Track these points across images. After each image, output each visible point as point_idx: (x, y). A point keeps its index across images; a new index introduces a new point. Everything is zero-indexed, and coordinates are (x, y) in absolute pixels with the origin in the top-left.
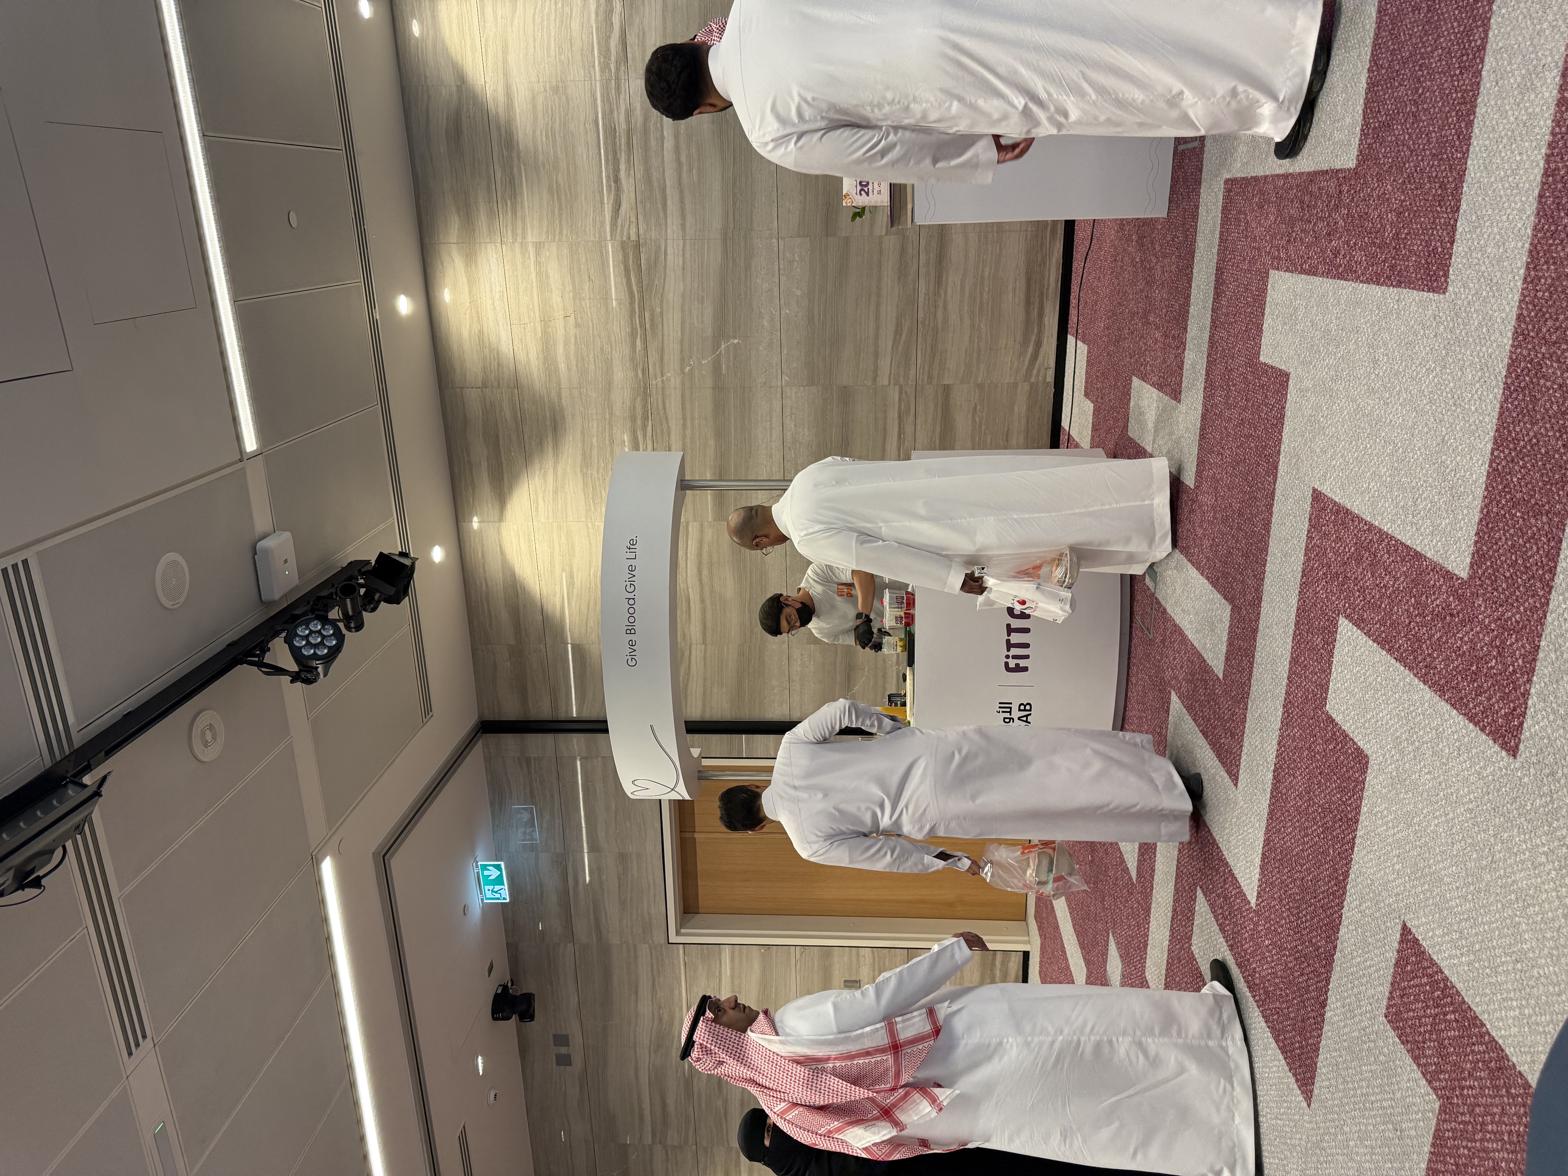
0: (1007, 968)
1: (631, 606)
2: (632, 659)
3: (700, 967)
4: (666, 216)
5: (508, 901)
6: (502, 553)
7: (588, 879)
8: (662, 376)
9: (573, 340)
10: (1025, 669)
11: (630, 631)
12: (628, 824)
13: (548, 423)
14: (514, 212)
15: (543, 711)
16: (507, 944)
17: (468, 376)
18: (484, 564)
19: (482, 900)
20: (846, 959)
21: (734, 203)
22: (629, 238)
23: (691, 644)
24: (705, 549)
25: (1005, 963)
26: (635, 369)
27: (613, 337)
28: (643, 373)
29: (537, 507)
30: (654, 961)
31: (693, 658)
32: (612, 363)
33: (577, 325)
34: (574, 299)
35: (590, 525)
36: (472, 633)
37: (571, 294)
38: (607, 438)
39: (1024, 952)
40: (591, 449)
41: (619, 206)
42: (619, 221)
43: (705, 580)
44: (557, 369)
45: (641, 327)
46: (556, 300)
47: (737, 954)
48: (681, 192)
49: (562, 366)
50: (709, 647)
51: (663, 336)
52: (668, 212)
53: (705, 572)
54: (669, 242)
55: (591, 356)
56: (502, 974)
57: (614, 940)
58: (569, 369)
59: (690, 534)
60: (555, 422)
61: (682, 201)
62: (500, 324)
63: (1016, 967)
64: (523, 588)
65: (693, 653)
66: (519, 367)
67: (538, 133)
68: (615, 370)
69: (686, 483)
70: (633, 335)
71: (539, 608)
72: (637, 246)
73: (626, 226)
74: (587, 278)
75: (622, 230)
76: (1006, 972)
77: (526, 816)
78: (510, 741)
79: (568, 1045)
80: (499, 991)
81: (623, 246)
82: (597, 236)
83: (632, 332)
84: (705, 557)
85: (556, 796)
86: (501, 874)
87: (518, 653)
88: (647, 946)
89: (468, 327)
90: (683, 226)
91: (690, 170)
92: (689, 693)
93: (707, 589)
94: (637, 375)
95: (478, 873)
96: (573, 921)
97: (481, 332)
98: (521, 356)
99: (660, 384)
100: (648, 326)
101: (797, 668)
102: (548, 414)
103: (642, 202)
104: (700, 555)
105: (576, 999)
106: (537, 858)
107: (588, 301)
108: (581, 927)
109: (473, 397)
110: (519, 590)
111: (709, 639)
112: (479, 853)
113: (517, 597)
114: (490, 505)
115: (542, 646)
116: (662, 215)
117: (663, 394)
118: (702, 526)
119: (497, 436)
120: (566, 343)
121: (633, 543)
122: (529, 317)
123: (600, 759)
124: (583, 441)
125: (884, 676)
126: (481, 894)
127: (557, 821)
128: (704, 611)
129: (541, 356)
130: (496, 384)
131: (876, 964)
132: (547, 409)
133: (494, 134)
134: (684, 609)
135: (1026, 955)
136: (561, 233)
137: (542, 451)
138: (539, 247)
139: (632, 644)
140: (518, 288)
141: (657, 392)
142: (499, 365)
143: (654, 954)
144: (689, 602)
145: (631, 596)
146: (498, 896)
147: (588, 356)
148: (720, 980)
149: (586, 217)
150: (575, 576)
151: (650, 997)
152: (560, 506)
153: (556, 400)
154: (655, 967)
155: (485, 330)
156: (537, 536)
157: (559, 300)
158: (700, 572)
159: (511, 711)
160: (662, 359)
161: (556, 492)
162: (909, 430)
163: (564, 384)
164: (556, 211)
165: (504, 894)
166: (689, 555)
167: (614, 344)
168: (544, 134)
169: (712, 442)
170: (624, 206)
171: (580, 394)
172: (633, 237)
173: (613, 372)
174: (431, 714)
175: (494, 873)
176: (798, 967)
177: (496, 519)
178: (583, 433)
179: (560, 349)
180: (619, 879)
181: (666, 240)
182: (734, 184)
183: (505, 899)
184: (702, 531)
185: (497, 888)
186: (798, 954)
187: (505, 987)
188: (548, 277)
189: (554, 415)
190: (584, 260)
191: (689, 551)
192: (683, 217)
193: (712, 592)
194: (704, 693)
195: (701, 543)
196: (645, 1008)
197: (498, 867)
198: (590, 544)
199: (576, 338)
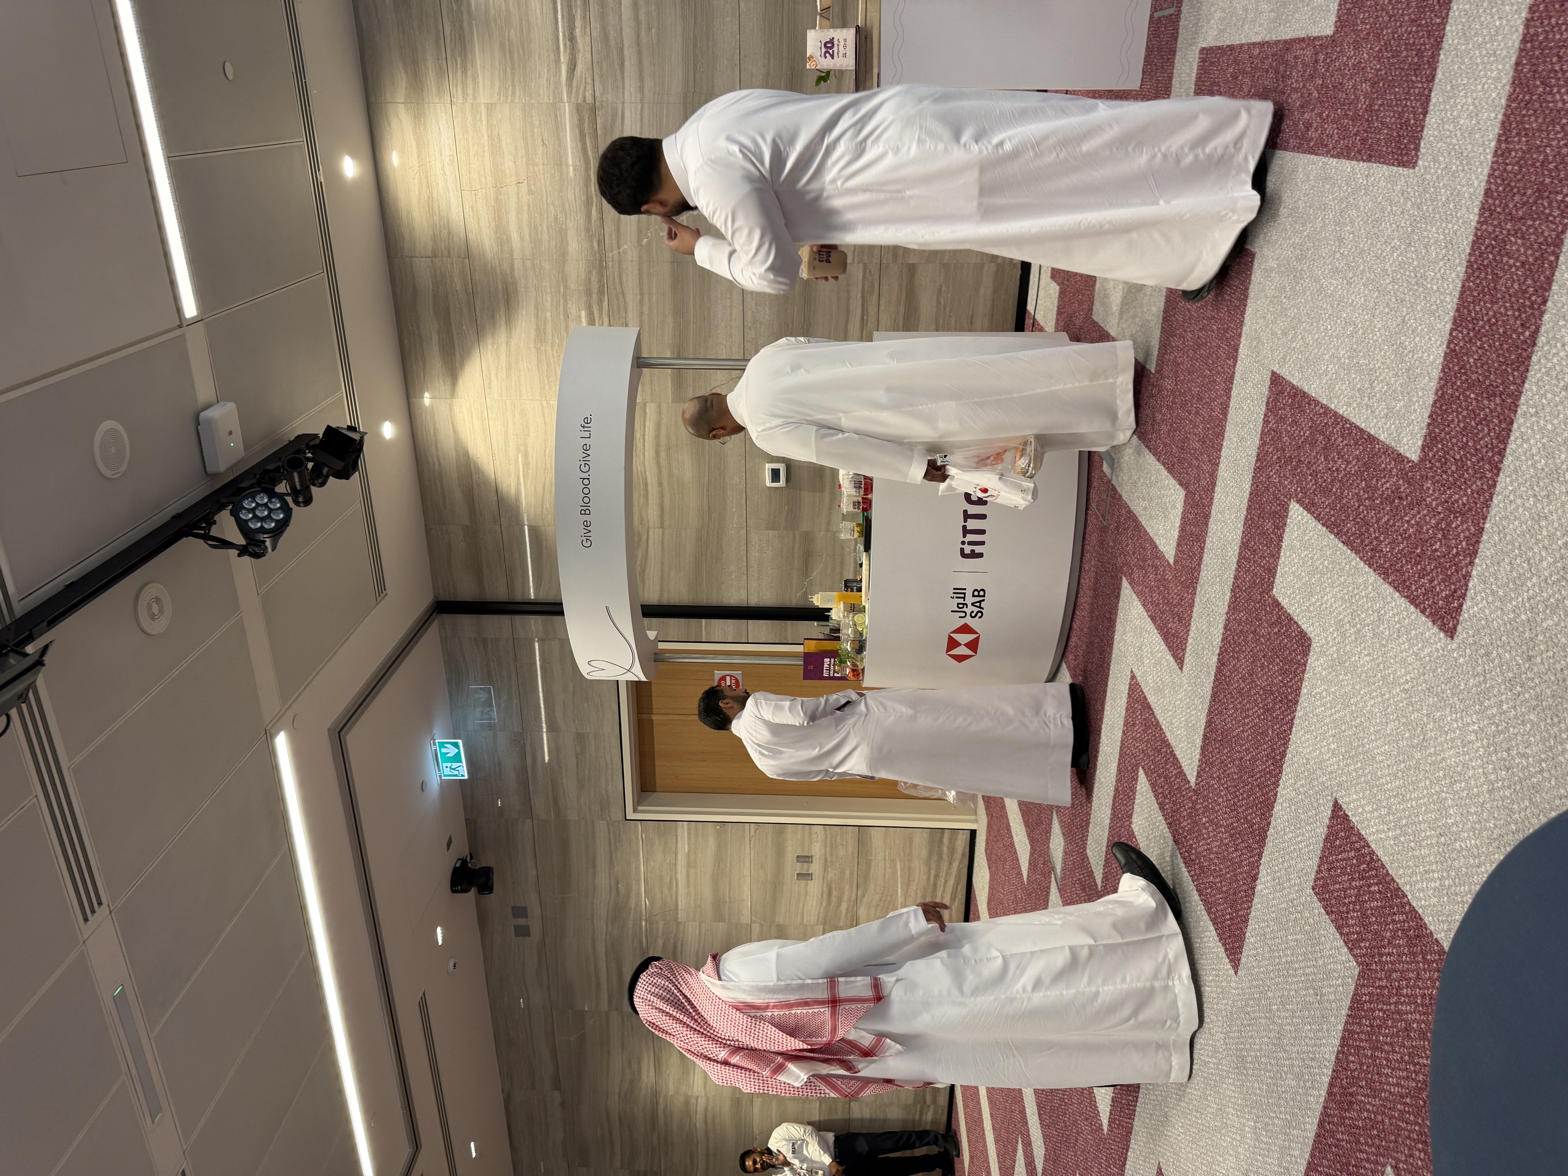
0: (954, 845)
1: (586, 486)
2: (587, 541)
3: (657, 843)
4: (623, 78)
5: (466, 777)
6: (455, 431)
7: (547, 759)
8: (619, 248)
9: (526, 208)
10: (980, 555)
11: (585, 511)
12: (586, 705)
13: (500, 295)
14: (465, 71)
15: (499, 592)
16: (466, 820)
17: (418, 245)
18: (436, 442)
19: (440, 776)
20: (799, 836)
21: (695, 65)
22: (585, 100)
23: (648, 528)
24: (663, 431)
25: (952, 841)
26: (591, 241)
27: (567, 206)
28: (599, 245)
29: (490, 384)
30: (612, 837)
31: (651, 542)
32: (566, 233)
33: (530, 192)
34: (527, 165)
35: (545, 405)
36: (425, 512)
37: (524, 160)
38: (562, 312)
39: (972, 831)
40: (545, 324)
41: (575, 66)
42: (575, 82)
43: (663, 462)
44: (509, 240)
46: (508, 164)
47: (693, 831)
48: (640, 53)
49: (515, 236)
50: (667, 531)
52: (626, 74)
53: (663, 455)
54: (627, 105)
55: (545, 226)
56: (461, 848)
57: (573, 816)
58: (522, 239)
59: (648, 416)
60: (507, 295)
61: (640, 62)
62: (451, 190)
63: (963, 845)
64: (477, 468)
65: (651, 536)
66: (470, 236)
68: (570, 240)
69: (642, 360)
70: (589, 205)
71: (494, 489)
72: (593, 109)
73: (582, 88)
74: (540, 143)
75: (577, 92)
76: (953, 849)
77: (483, 696)
78: (466, 622)
79: (526, 917)
80: (458, 865)
81: (578, 109)
82: (551, 98)
83: (587, 200)
84: (663, 439)
85: (514, 676)
86: (459, 753)
87: (473, 532)
88: (605, 822)
89: (417, 192)
90: (641, 89)
91: (649, 29)
92: (646, 577)
93: (665, 472)
94: (592, 247)
95: (436, 750)
96: (532, 798)
97: (430, 197)
98: (472, 224)
99: (616, 257)
101: (754, 554)
102: (500, 287)
103: (598, 63)
104: (657, 437)
105: (535, 872)
106: (495, 737)
107: (541, 167)
108: (539, 804)
109: (422, 265)
110: (473, 470)
111: (666, 523)
112: (437, 731)
113: (471, 476)
114: (441, 381)
115: (498, 527)
116: (619, 77)
117: (619, 268)
118: (660, 407)
119: (448, 309)
120: (518, 212)
121: (587, 421)
122: (480, 182)
123: (557, 641)
124: (537, 316)
125: (842, 563)
126: (439, 770)
127: (515, 701)
128: (662, 495)
129: (493, 225)
130: (446, 253)
131: (828, 840)
132: (499, 282)
134: (642, 492)
135: (973, 833)
136: (513, 94)
137: (494, 325)
138: (491, 108)
139: (586, 524)
140: (468, 152)
141: (613, 266)
142: (449, 233)
143: (611, 829)
144: (646, 485)
145: (585, 476)
146: (457, 773)
147: (541, 225)
148: (676, 855)
149: (539, 77)
150: (530, 456)
151: (608, 871)
152: (513, 384)
153: (509, 272)
154: (613, 842)
155: (435, 196)
156: (490, 415)
157: (511, 164)
158: (657, 453)
159: (466, 591)
160: (619, 232)
161: (509, 369)
162: (872, 310)
163: (517, 254)
164: (509, 70)
165: (462, 772)
166: (646, 437)
167: (568, 213)
169: (670, 320)
170: (580, 66)
171: (534, 265)
172: (589, 100)
173: (567, 243)
174: (385, 593)
175: (452, 751)
176: (752, 843)
177: (448, 395)
178: (536, 308)
179: (513, 217)
180: (577, 758)
181: (623, 103)
182: (695, 45)
183: (462, 776)
184: (660, 413)
185: (455, 765)
186: (752, 830)
187: (464, 861)
188: (500, 140)
189: (507, 288)
190: (537, 123)
191: (646, 433)
192: (641, 78)
193: (670, 475)
194: (662, 577)
195: (658, 426)
196: (603, 880)
197: (456, 745)
198: (545, 423)
199: (529, 206)
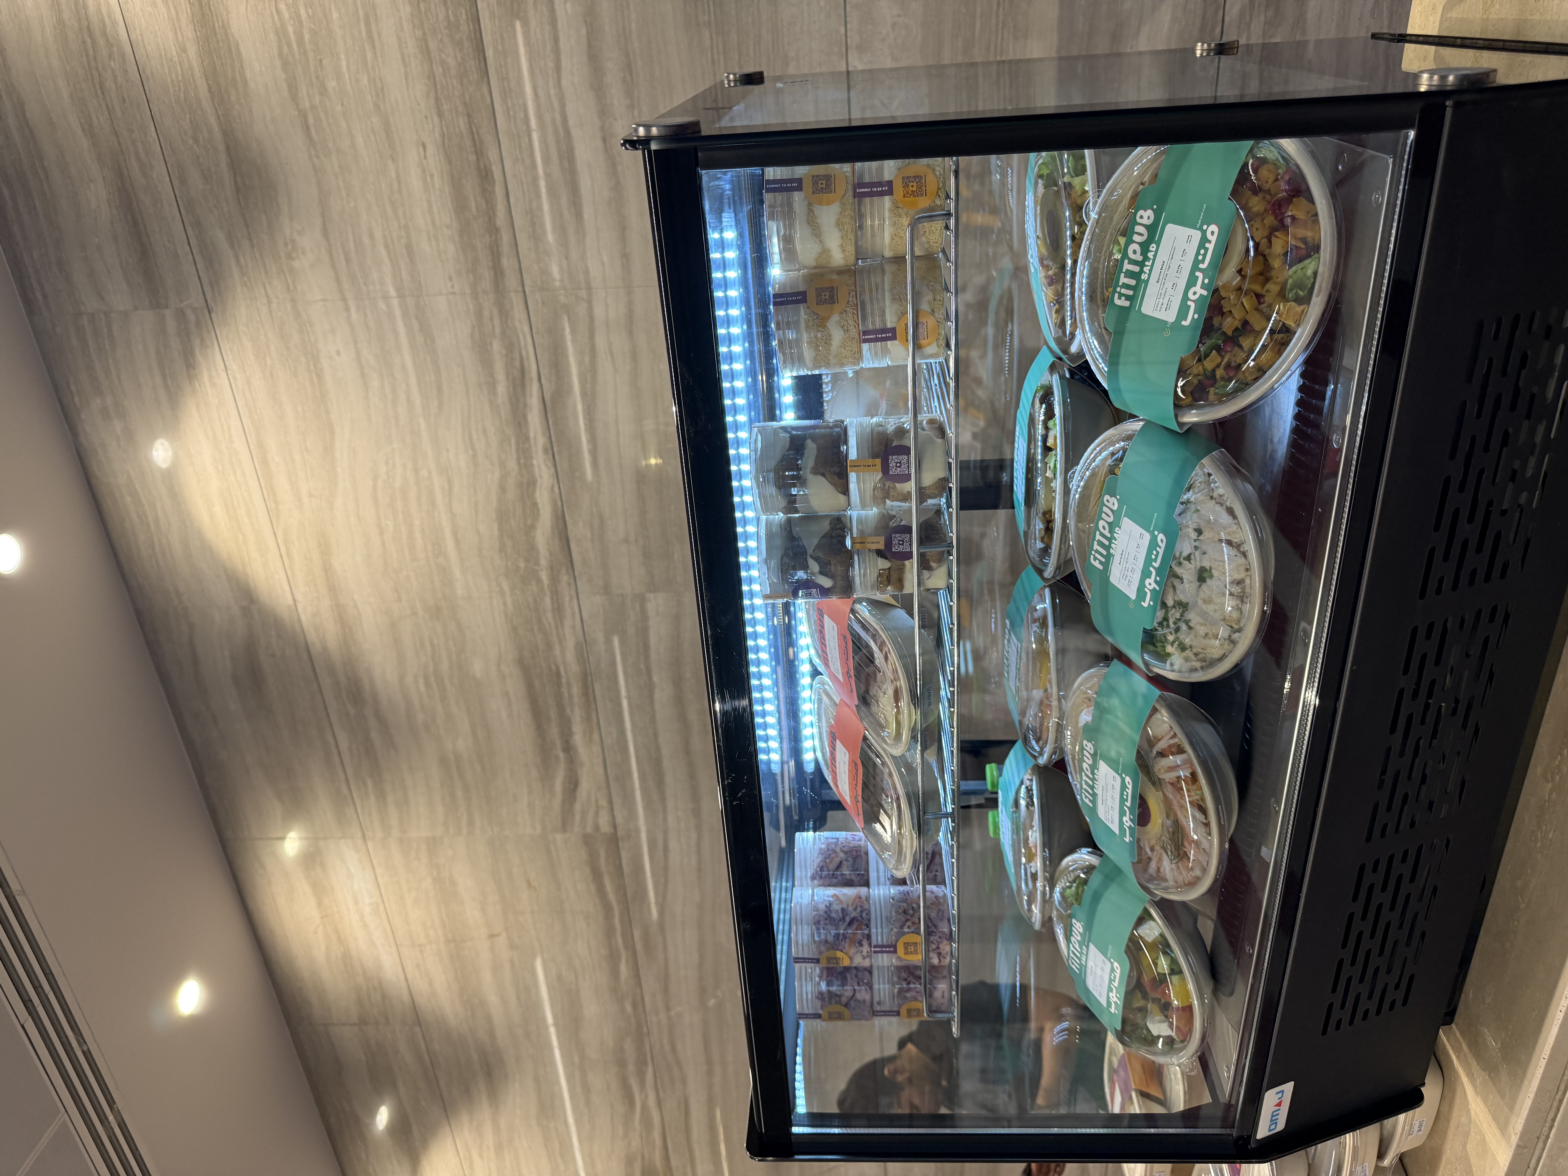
4: (663, 799)
8: (668, 1009)
9: (505, 965)
13: (477, 1066)
14: (381, 796)
22: (597, 828)
26: (620, 1003)
27: (577, 962)
28: (634, 1005)
32: (579, 993)
33: (512, 946)
34: (505, 913)
37: (499, 907)
41: (577, 785)
42: (578, 804)
44: (484, 1003)
45: (626, 948)
46: (472, 914)
48: (691, 764)
51: (666, 959)
58: (505, 1003)
60: (487, 1065)
62: (379, 947)
66: (417, 997)
67: (409, 679)
68: (586, 1003)
70: (613, 959)
72: (612, 843)
73: (590, 817)
74: (524, 885)
75: (583, 820)
81: (588, 841)
82: (538, 829)
83: (611, 955)
89: (324, 951)
94: (623, 1010)
97: (347, 957)
98: (420, 985)
99: (665, 1020)
100: (639, 946)
103: (615, 779)
107: (529, 916)
117: (671, 1034)
120: (496, 970)
122: (426, 935)
130: (383, 1020)
133: (326, 682)
136: (471, 823)
137: (470, 1100)
138: (433, 844)
140: (402, 898)
141: (660, 1032)
149: (514, 801)
155: (354, 952)
157: (478, 914)
160: (666, 990)
164: (459, 794)
167: (580, 971)
168: (421, 680)
170: (585, 785)
172: (606, 828)
173: (582, 1005)
179: (487, 977)
181: (665, 831)
188: (453, 883)
190: (517, 861)
192: (695, 798)
199: (512, 962)
